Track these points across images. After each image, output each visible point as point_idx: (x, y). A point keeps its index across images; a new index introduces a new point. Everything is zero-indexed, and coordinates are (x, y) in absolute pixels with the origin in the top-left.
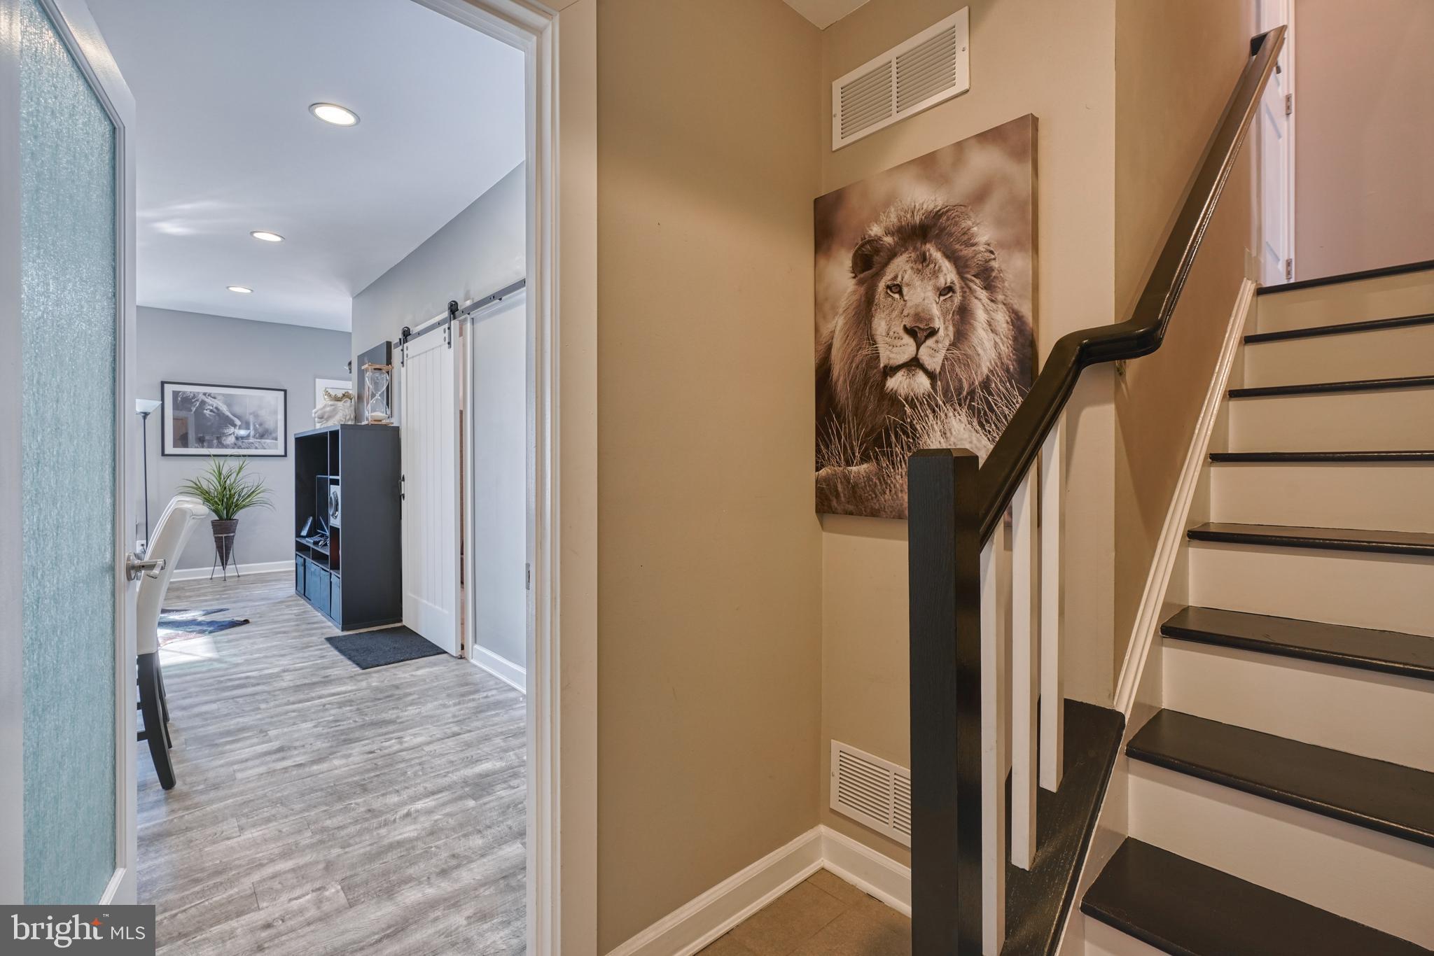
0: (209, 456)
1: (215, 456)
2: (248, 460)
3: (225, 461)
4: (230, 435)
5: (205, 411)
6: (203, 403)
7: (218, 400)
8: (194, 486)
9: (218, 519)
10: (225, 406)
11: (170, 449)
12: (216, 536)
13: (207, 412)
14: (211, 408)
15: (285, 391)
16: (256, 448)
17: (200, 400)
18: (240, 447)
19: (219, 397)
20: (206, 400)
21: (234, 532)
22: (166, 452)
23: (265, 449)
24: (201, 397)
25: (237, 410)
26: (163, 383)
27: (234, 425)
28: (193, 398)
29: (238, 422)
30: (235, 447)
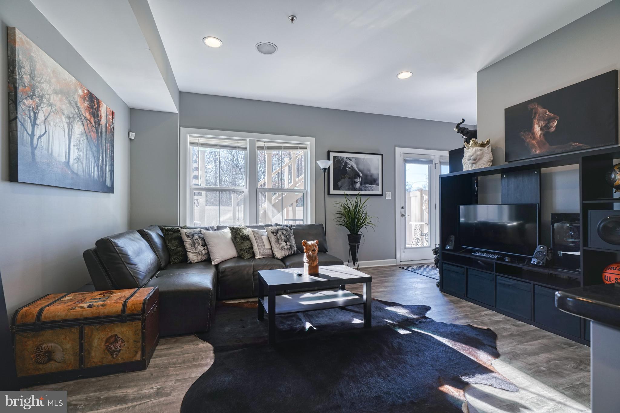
4: (358, 182)
5: (347, 168)
6: (346, 163)
7: (352, 162)
9: (351, 233)
10: (355, 165)
11: (332, 191)
14: (350, 166)
15: (382, 155)
16: (369, 190)
17: (345, 162)
19: (353, 160)
20: (347, 161)
21: (360, 243)
23: (373, 191)
24: (345, 160)
25: (361, 167)
26: (329, 152)
27: (359, 177)
28: (342, 160)
29: (361, 175)
30: (360, 189)
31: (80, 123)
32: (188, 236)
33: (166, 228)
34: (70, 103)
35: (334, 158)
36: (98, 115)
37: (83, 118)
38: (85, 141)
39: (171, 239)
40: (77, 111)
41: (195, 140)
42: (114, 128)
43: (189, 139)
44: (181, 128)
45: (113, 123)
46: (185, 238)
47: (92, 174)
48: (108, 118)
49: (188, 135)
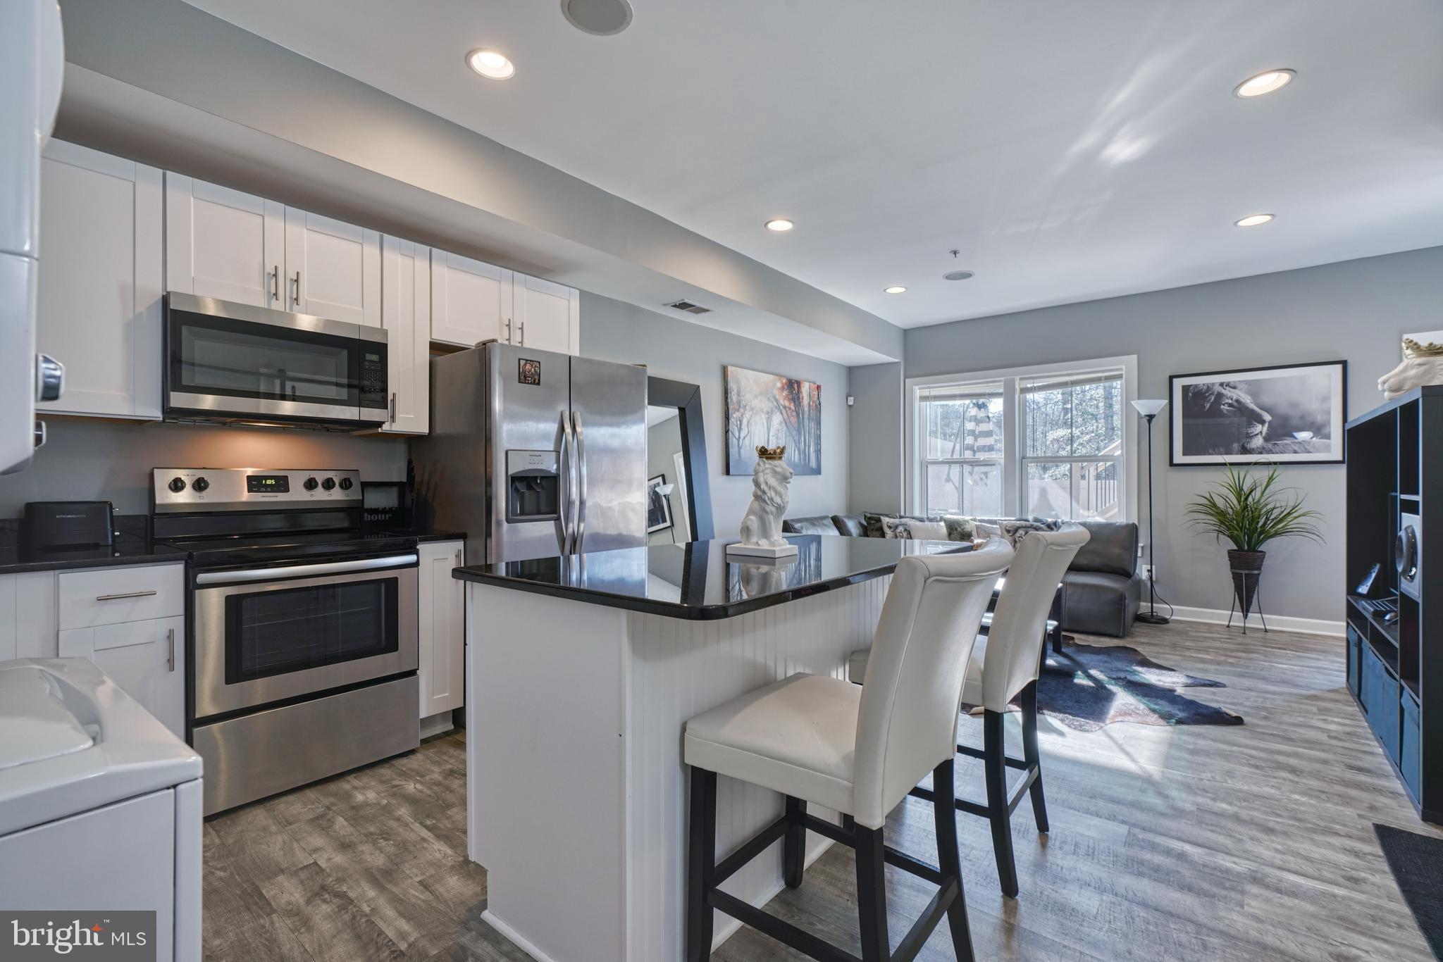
0: (1224, 464)
1: (1231, 464)
2: (1280, 469)
3: (1247, 472)
4: (1257, 434)
5: (1222, 407)
6: (1220, 396)
7: (1239, 388)
8: (1209, 503)
9: (1236, 548)
10: (1249, 397)
11: (1179, 458)
12: (1234, 571)
13: (1225, 408)
14: (1230, 401)
15: (1344, 364)
16: (1295, 452)
17: (1216, 393)
18: (1270, 452)
19: (1240, 386)
20: (1224, 391)
21: (1259, 569)
22: (1176, 461)
23: (1309, 452)
24: (1217, 389)
25: (1267, 400)
26: (1171, 378)
27: (1262, 422)
28: (1207, 391)
29: (1267, 417)
30: (1261, 451)
31: (778, 413)
32: (890, 527)
33: (870, 515)
34: (769, 400)
35: (1186, 389)
36: (799, 398)
37: (781, 407)
38: (785, 428)
39: (872, 530)
40: (775, 404)
41: (926, 393)
42: (820, 404)
43: (918, 392)
44: (907, 380)
45: (819, 398)
46: (887, 530)
47: (793, 459)
48: (811, 394)
49: (916, 388)
